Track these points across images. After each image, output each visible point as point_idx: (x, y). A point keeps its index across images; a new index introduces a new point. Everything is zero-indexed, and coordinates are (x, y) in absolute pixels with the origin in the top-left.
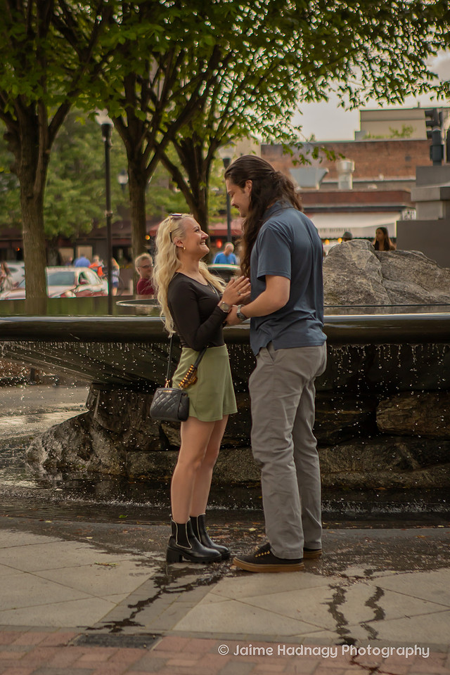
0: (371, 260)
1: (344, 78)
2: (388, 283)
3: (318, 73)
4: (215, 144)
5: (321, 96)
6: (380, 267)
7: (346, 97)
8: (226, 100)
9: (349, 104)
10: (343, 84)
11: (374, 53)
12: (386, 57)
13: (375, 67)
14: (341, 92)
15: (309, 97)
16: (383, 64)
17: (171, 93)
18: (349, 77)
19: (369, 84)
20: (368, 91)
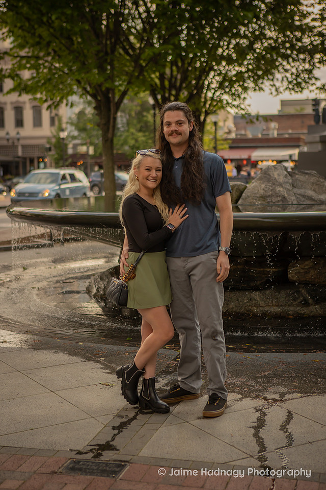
0: (286, 176)
1: (272, 80)
2: (295, 190)
3: (259, 77)
4: (207, 114)
5: (261, 89)
6: (291, 181)
7: (273, 89)
8: (213, 91)
9: (275, 93)
10: (272, 83)
11: (288, 67)
12: (294, 70)
13: (288, 75)
14: (271, 87)
15: (255, 90)
16: (292, 74)
17: (184, 85)
18: (275, 80)
19: (285, 84)
20: (285, 87)
